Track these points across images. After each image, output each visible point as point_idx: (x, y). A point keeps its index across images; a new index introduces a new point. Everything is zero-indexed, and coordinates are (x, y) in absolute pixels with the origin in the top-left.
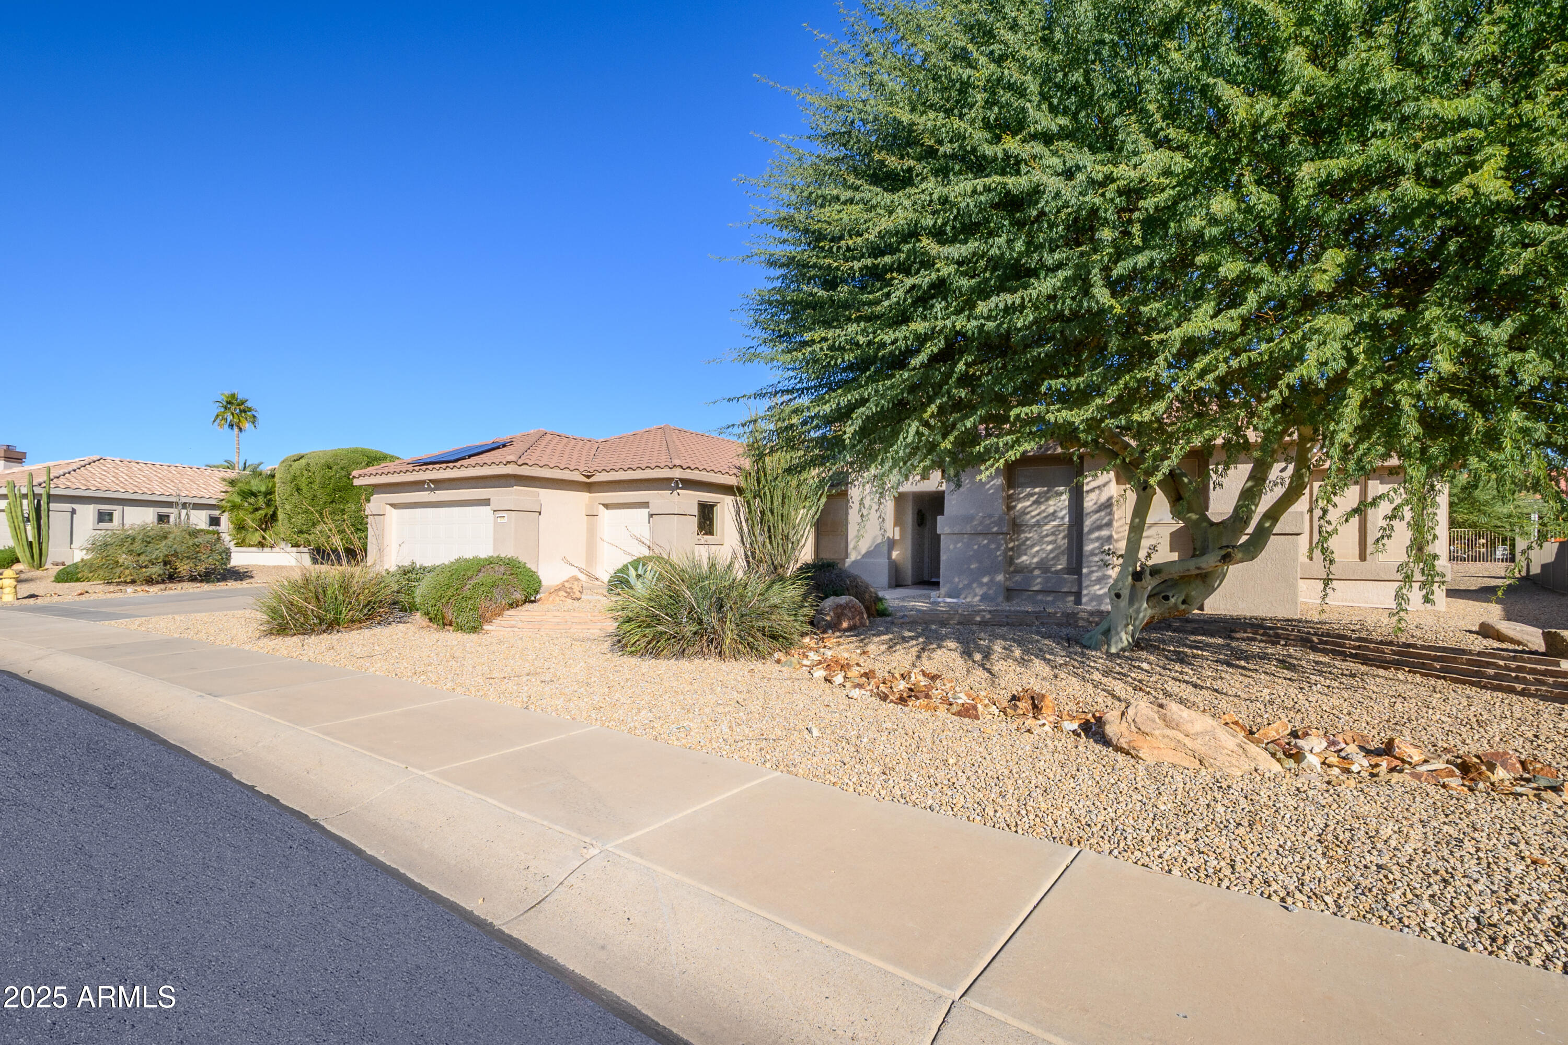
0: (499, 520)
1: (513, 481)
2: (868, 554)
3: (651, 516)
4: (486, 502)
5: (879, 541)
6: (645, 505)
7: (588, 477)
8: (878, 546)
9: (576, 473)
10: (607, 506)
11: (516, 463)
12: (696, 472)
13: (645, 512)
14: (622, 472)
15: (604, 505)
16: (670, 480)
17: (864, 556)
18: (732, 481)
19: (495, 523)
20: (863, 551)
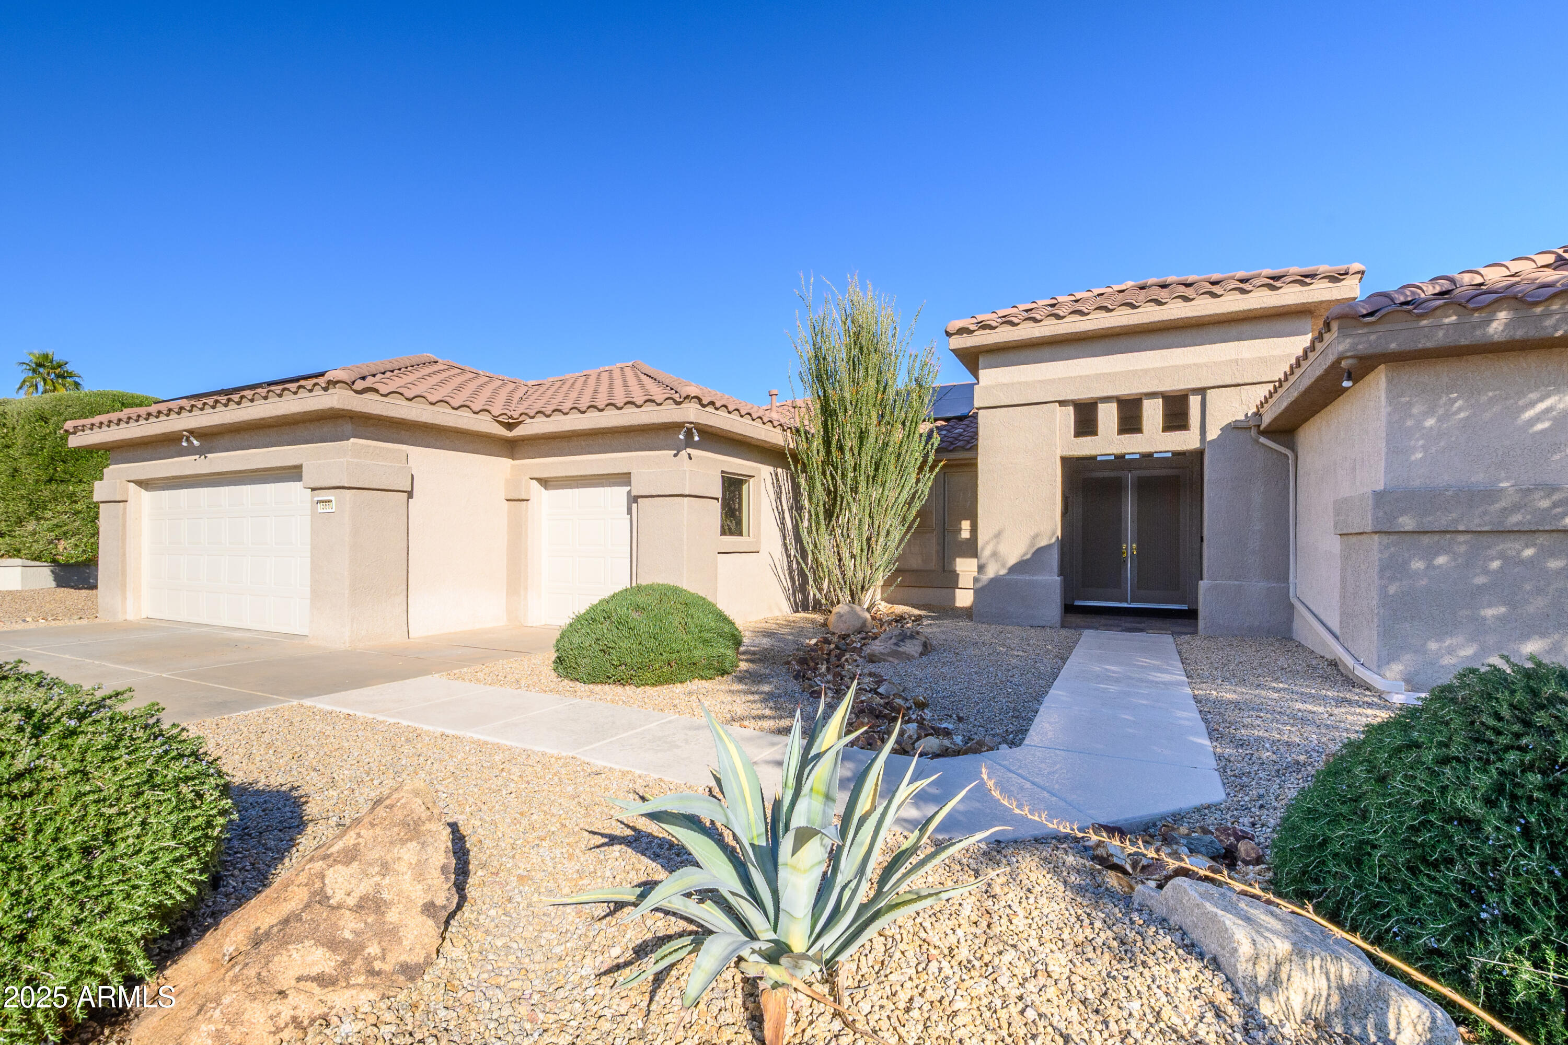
0: (320, 508)
1: (348, 427)
2: (1020, 567)
3: (634, 499)
4: (293, 473)
5: (1043, 543)
6: (623, 479)
7: (509, 426)
8: (1040, 552)
9: (485, 417)
10: (545, 483)
11: (350, 385)
12: (723, 413)
13: (619, 494)
14: (575, 415)
15: (539, 480)
16: (676, 427)
17: (1013, 569)
18: (776, 437)
19: (314, 513)
20: (1012, 560)
